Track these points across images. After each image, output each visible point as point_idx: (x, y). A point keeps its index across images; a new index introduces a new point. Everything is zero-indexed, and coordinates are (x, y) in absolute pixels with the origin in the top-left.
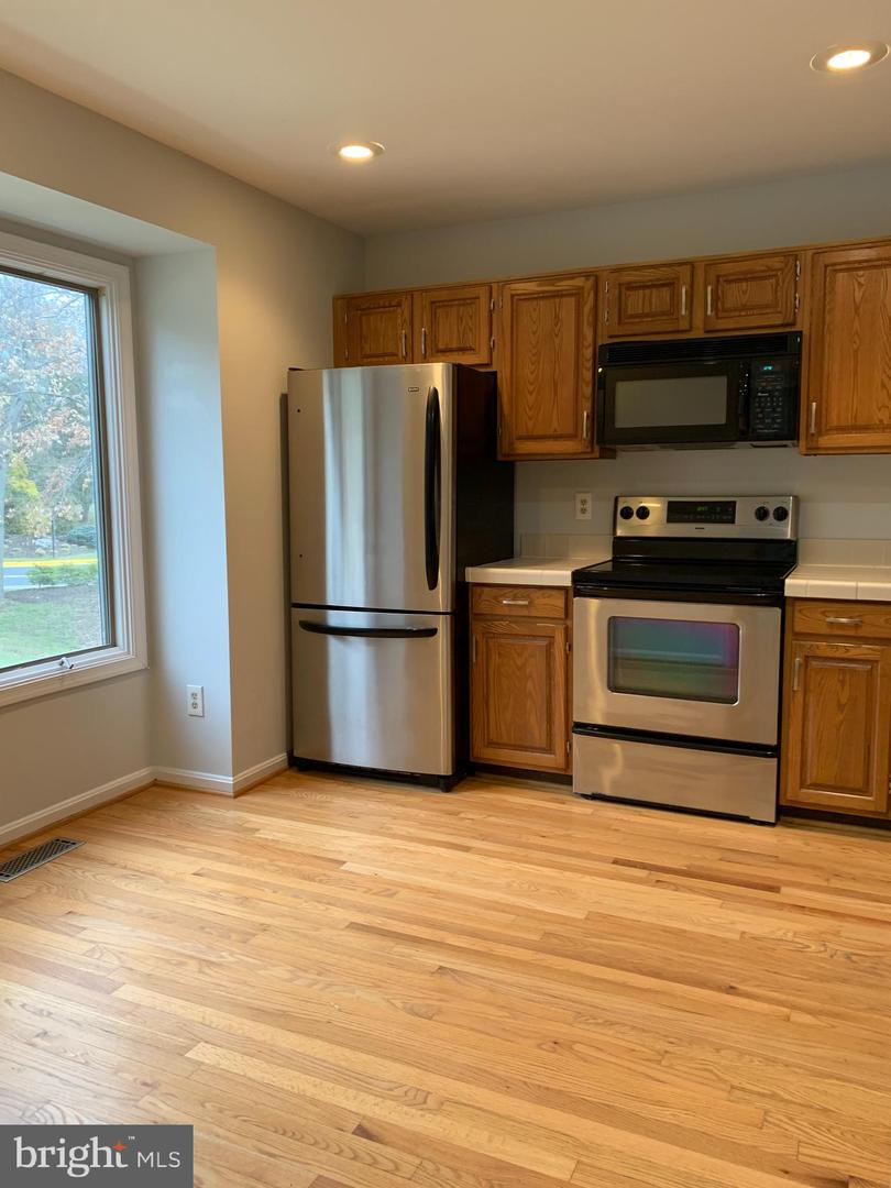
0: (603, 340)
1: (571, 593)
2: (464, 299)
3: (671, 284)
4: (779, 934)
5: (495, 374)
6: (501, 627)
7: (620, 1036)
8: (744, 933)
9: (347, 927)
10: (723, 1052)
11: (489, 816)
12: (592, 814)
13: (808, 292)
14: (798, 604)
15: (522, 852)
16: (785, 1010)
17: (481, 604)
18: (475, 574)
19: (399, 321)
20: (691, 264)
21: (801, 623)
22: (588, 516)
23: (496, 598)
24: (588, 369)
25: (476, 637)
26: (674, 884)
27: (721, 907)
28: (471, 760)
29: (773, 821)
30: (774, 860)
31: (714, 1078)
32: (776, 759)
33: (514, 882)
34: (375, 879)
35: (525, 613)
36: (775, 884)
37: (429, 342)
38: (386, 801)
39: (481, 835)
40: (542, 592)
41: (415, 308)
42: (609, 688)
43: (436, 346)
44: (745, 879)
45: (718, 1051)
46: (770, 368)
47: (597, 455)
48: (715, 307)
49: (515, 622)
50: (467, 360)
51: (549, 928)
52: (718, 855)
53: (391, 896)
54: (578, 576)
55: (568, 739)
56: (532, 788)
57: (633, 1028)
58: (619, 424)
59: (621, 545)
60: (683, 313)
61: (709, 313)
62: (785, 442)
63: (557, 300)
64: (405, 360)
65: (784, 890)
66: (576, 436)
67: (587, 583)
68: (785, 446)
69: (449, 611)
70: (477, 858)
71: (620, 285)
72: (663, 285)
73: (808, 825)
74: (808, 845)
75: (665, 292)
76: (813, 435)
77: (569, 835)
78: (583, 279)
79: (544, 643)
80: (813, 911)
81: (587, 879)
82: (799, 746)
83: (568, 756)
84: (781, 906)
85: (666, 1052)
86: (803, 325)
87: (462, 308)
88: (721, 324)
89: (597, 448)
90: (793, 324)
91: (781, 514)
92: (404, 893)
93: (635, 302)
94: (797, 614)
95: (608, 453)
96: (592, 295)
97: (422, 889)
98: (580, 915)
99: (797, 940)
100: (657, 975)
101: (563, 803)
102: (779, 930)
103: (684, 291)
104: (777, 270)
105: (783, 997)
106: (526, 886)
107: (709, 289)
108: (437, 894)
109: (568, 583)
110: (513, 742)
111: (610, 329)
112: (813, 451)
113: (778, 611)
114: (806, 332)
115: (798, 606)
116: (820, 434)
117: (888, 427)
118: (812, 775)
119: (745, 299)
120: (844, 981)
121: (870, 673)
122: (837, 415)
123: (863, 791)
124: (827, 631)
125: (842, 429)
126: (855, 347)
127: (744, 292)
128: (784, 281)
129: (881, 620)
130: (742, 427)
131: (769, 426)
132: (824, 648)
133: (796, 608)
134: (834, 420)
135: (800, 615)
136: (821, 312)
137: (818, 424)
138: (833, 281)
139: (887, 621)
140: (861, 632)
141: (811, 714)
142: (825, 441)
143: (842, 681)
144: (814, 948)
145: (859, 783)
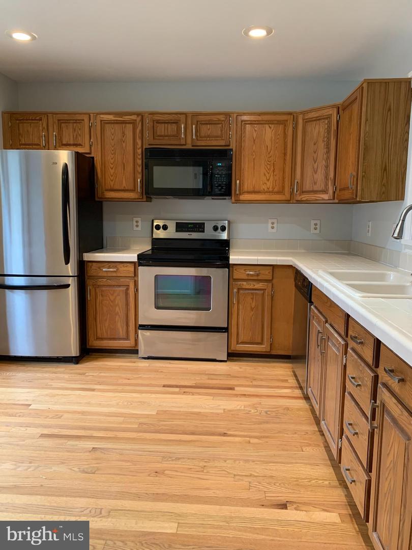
0: (146, 146)
1: (137, 264)
2: (76, 120)
3: (177, 122)
4: (238, 408)
5: (93, 158)
6: (102, 282)
7: (184, 463)
8: (224, 409)
9: (40, 436)
10: (228, 462)
11: (101, 373)
12: (149, 366)
13: (235, 132)
14: (234, 266)
15: (120, 388)
16: (248, 439)
17: (92, 271)
18: (88, 257)
19: (41, 128)
20: (185, 114)
21: (237, 274)
22: (139, 228)
23: (99, 268)
24: (139, 159)
25: (89, 288)
26: (191, 392)
27: (213, 399)
28: (88, 347)
29: (226, 360)
30: (229, 376)
31: (226, 473)
32: (227, 333)
33: (120, 402)
34: (49, 410)
35: (114, 274)
36: (231, 387)
37: (57, 140)
38: (46, 372)
39: (99, 382)
40: (123, 264)
41: (49, 122)
42: (155, 308)
43: (62, 142)
44: (220, 386)
45: (225, 461)
46: (220, 164)
47: (145, 200)
48: (196, 135)
49: (110, 280)
50: (80, 150)
51: (141, 420)
52: (206, 377)
53: (60, 418)
54: (140, 257)
55: (136, 333)
56: (119, 357)
57: (189, 459)
58: (155, 186)
59: (155, 242)
60: (183, 136)
61: (194, 137)
62: (224, 197)
63: (124, 125)
64: (44, 148)
65: (236, 388)
66: (135, 191)
67: (144, 260)
68: (225, 199)
69: (76, 275)
70: (99, 393)
71: (154, 121)
72: (174, 123)
73: (240, 360)
74: (241, 368)
75: (174, 126)
76: (237, 194)
77: (140, 377)
78: (136, 116)
79: (125, 289)
80: (249, 396)
81: (153, 396)
82: (236, 326)
83: (136, 341)
84: (236, 395)
85: (205, 466)
86: (233, 146)
87: (75, 125)
88: (199, 143)
89: (145, 196)
90: (229, 146)
91: (223, 229)
92: (66, 415)
93: (161, 129)
94: (234, 271)
95: (149, 199)
96: (140, 124)
97: (75, 412)
98: (155, 413)
99: (246, 409)
100: (193, 433)
101: (134, 363)
102: (238, 406)
103: (183, 126)
104: (222, 121)
105: (246, 434)
106: (126, 403)
107: (194, 126)
108: (83, 413)
109: (136, 260)
110: (109, 337)
111: (149, 141)
112: (238, 201)
113: (227, 269)
114: (234, 150)
115: (235, 267)
116: (240, 194)
117: (267, 192)
118: (241, 339)
119: (209, 132)
120: (267, 423)
121: (263, 294)
122: (247, 186)
123: (261, 343)
124: (246, 278)
125: (249, 192)
126: (254, 157)
127: (209, 130)
128: (225, 126)
129: (267, 272)
130: (209, 190)
131: (220, 190)
132: (245, 285)
133: (234, 269)
134: (246, 189)
135: (236, 271)
136: (240, 141)
137: (240, 190)
138: (245, 128)
139: (269, 273)
140: (259, 278)
141: (240, 313)
142: (242, 197)
143: (252, 299)
144: (253, 411)
145: (259, 341)
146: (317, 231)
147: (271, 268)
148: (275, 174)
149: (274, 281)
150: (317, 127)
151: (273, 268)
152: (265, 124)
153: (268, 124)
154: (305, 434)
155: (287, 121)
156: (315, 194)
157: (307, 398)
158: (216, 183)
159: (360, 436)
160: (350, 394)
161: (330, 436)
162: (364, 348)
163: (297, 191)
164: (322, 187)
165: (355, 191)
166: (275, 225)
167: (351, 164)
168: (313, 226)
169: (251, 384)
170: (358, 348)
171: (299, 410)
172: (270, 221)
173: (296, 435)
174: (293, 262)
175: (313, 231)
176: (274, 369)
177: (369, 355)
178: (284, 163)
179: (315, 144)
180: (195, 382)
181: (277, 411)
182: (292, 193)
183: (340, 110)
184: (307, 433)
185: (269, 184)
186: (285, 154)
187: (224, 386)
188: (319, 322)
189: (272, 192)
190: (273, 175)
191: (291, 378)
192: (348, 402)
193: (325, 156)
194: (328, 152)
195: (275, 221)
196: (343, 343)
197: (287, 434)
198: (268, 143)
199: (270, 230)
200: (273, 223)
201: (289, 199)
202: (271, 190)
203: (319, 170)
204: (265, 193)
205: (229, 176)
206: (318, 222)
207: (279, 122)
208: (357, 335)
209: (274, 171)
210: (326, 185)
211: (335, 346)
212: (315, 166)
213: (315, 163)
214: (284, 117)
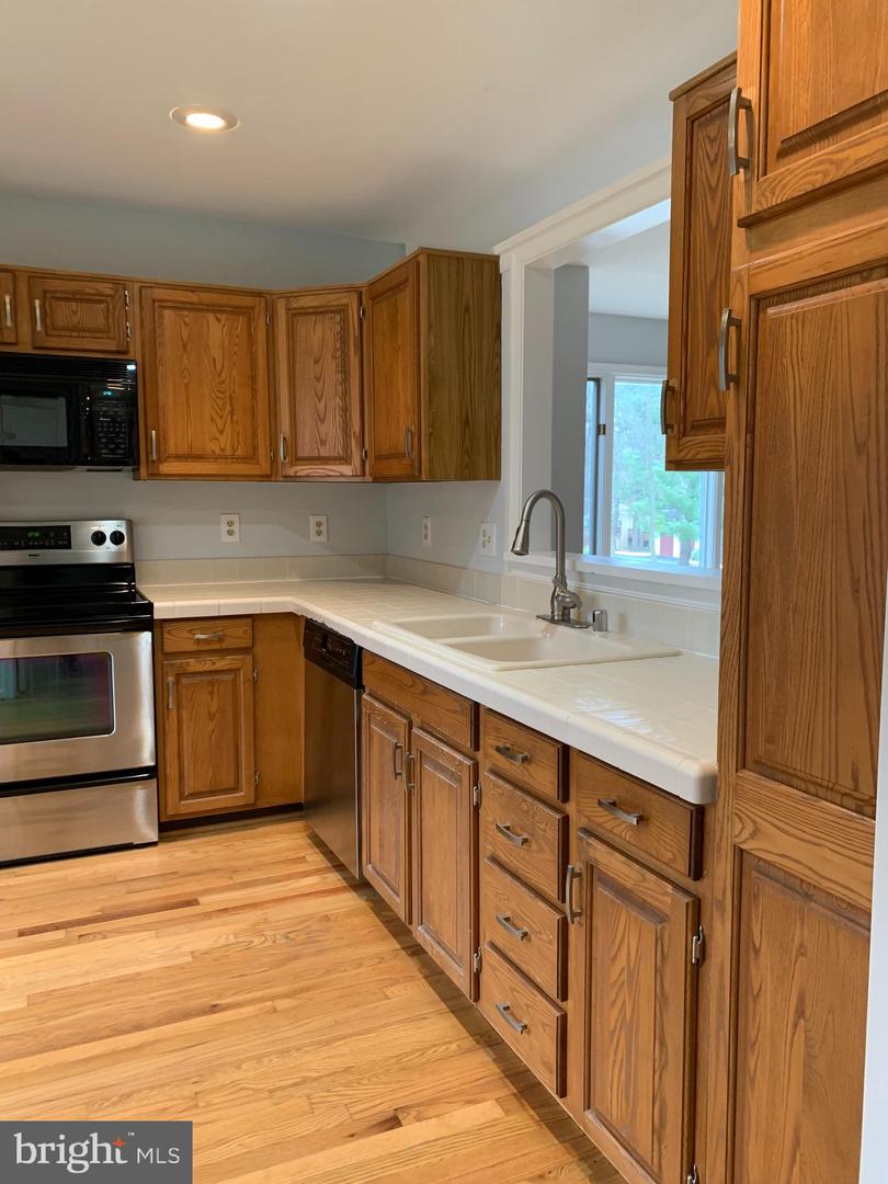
4: (223, 941)
7: (144, 1102)
8: (192, 953)
10: (244, 1066)
13: (138, 325)
14: (167, 625)
16: (269, 1003)
20: (11, 273)
21: (172, 642)
26: (99, 933)
27: (158, 937)
29: (157, 840)
30: (174, 876)
31: (251, 1092)
32: (154, 780)
36: (189, 898)
44: (163, 903)
45: (239, 1067)
46: (110, 394)
48: (44, 323)
52: (123, 888)
57: (152, 1088)
60: (8, 323)
61: (39, 328)
62: (117, 467)
65: (201, 899)
68: (119, 471)
73: (194, 833)
74: (194, 852)
76: (153, 462)
80: (236, 908)
82: (176, 761)
84: (208, 915)
85: (196, 1093)
86: (135, 351)
88: (51, 342)
90: (126, 353)
91: (118, 538)
94: (166, 635)
98: (23, 1005)
99: (240, 940)
102: (220, 937)
103: (7, 299)
104: (109, 296)
105: (259, 994)
107: (37, 302)
112: (155, 476)
113: (147, 633)
114: (140, 362)
115: (167, 627)
116: (160, 461)
117: (220, 457)
118: (191, 785)
119: (76, 320)
120: (296, 958)
121: (234, 680)
122: (174, 443)
123: (235, 789)
124: (195, 648)
125: (179, 457)
126: (186, 381)
127: (75, 313)
128: (114, 309)
129: (240, 632)
130: (85, 450)
131: (113, 451)
132: (194, 665)
133: (166, 630)
134: (172, 448)
135: (170, 637)
136: (152, 342)
137: (158, 452)
138: (161, 317)
139: (245, 632)
140: (224, 646)
141: (185, 728)
142: (165, 468)
143: (211, 693)
144: (257, 941)
145: (230, 782)
146: (323, 538)
147: (249, 621)
148: (235, 417)
149: (258, 650)
150: (319, 327)
151: (254, 621)
152: (208, 311)
153: (214, 312)
154: (380, 962)
155: (253, 308)
156: (323, 464)
157: (361, 885)
158: (101, 435)
159: (533, 937)
160: (495, 860)
161: (443, 952)
162: (529, 768)
163: (285, 458)
164: (339, 451)
165: (416, 463)
166: (236, 528)
167: (402, 409)
168: (313, 529)
169: (231, 882)
170: (514, 768)
171: (348, 915)
172: (224, 519)
173: (363, 969)
174: (296, 605)
175: (314, 537)
176: (268, 840)
177: (544, 778)
178: (254, 397)
179: (316, 362)
180: (98, 908)
181: (308, 927)
182: (274, 460)
183: (364, 297)
184: (383, 958)
185: (225, 441)
186: (253, 379)
187: (175, 900)
188: (389, 727)
189: (234, 458)
190: (232, 422)
191: (311, 851)
192: (491, 878)
193: (340, 388)
194: (345, 380)
195: (235, 518)
196: (468, 762)
197: (345, 971)
198: (216, 353)
199: (226, 539)
200: (230, 524)
201: (269, 473)
202: (229, 452)
203: (330, 417)
204: (216, 458)
205: (133, 423)
206: (323, 519)
207: (237, 311)
208: (508, 745)
209: (232, 412)
210: (346, 447)
211: (443, 770)
212: (321, 406)
213: (320, 400)
214: (247, 301)
